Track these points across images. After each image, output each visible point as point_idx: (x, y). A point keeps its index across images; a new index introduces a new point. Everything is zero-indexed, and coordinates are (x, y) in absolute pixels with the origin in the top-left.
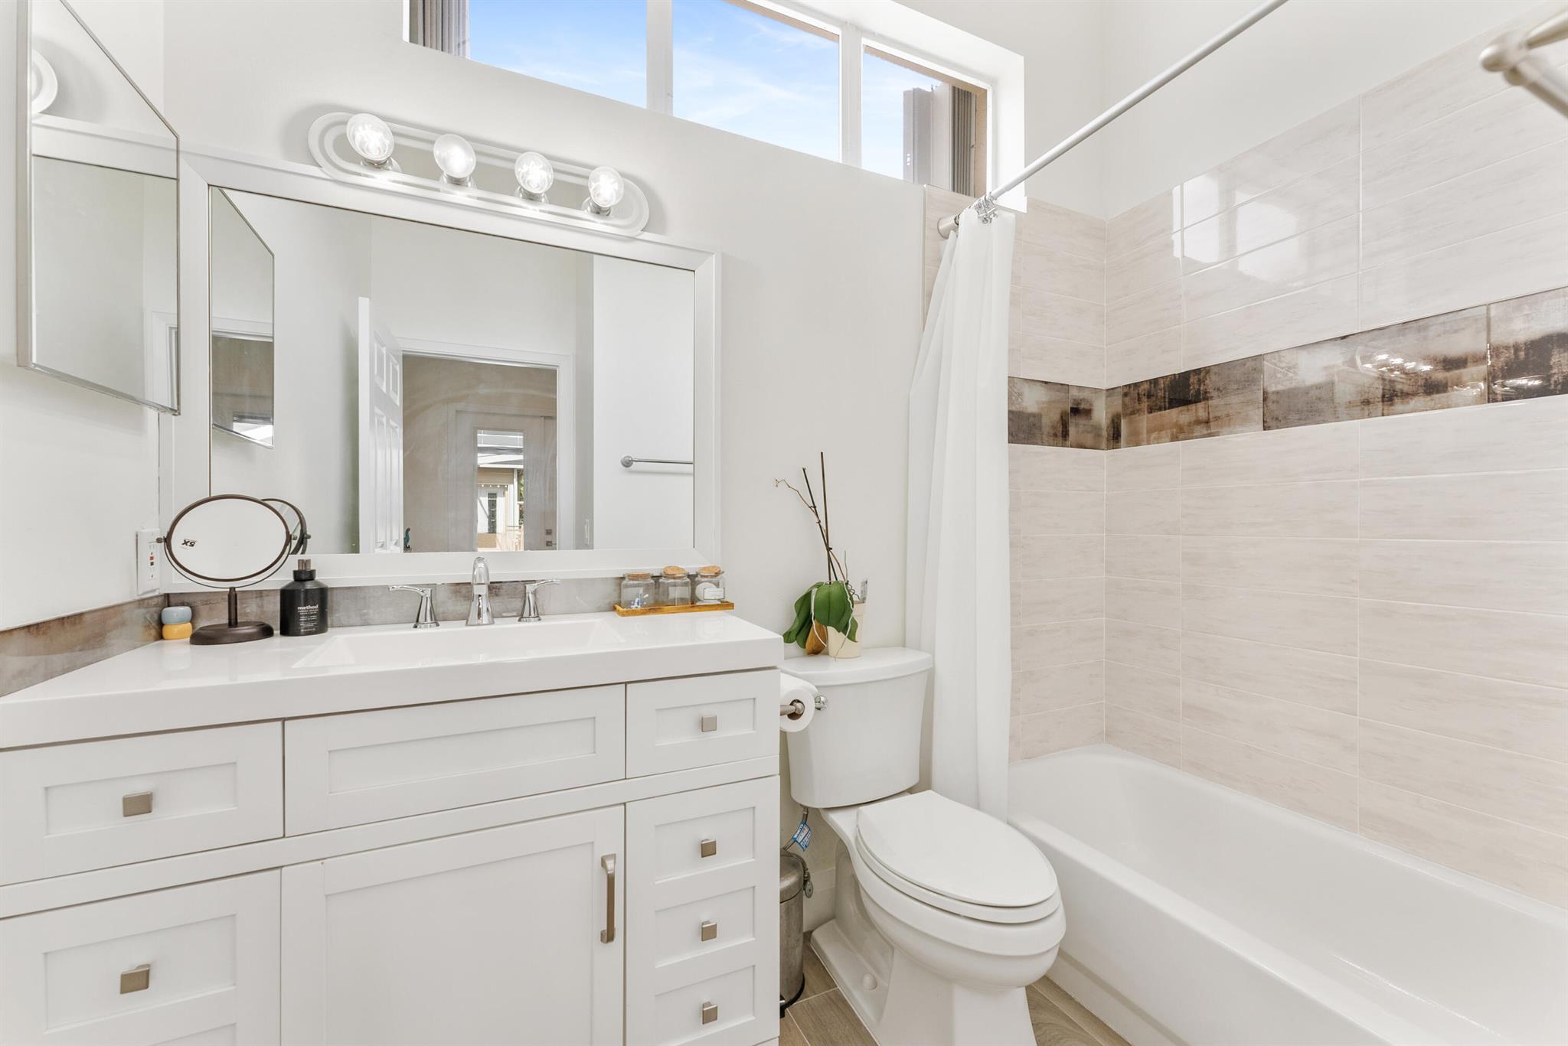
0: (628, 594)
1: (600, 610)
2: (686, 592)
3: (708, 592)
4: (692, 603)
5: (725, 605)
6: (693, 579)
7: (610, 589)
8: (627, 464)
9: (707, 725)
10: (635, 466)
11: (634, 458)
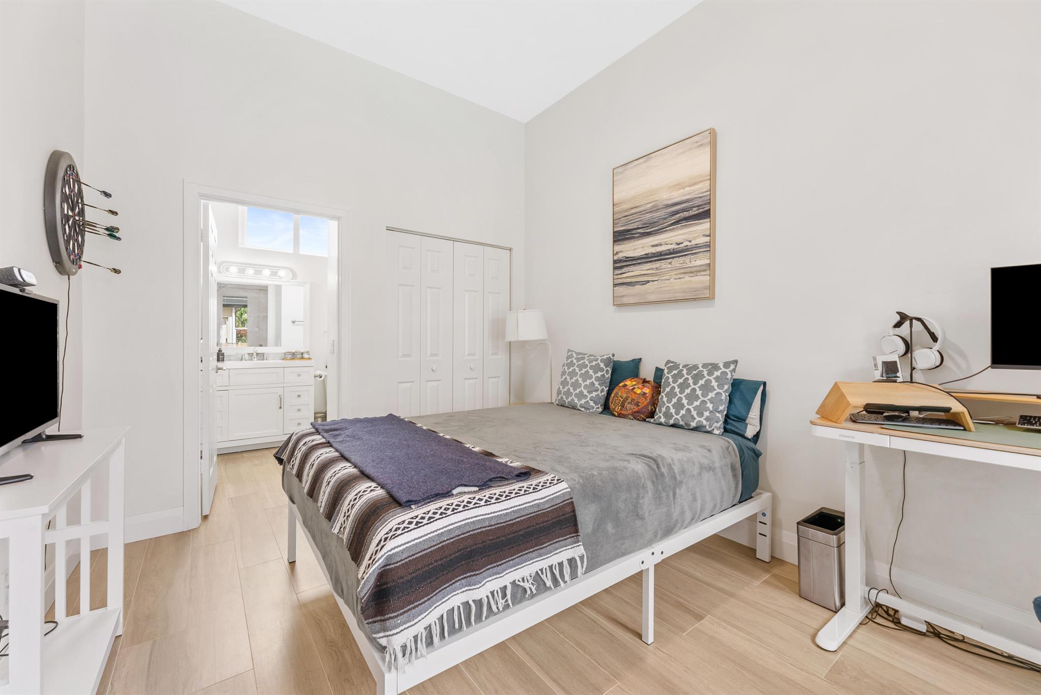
0: (287, 356)
1: (281, 360)
2: (301, 356)
3: (306, 356)
4: (302, 358)
5: (310, 359)
6: (302, 354)
7: (283, 355)
8: (294, 322)
9: (299, 375)
10: (296, 323)
11: (296, 320)
